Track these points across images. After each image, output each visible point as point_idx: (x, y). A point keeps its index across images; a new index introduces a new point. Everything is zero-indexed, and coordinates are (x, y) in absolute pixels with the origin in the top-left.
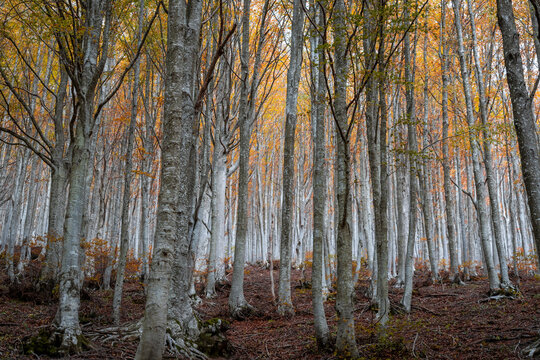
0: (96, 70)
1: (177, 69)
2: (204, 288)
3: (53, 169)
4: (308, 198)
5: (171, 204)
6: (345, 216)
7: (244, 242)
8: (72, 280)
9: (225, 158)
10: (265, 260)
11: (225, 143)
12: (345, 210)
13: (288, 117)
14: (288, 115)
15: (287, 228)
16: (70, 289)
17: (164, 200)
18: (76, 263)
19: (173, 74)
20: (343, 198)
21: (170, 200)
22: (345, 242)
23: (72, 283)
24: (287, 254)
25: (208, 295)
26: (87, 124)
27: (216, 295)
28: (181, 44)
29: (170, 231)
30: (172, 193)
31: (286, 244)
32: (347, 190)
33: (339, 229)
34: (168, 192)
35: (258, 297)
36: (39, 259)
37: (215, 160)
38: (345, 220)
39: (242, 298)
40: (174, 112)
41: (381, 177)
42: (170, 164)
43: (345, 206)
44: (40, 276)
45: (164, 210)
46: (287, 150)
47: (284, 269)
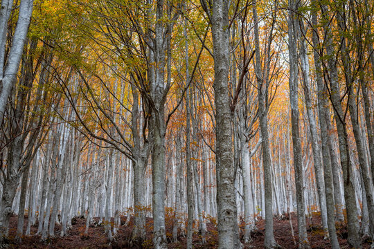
0: (165, 92)
1: (223, 84)
2: (243, 236)
3: (133, 162)
4: (306, 168)
5: (229, 178)
6: (348, 176)
7: (271, 201)
8: (162, 236)
9: (247, 145)
10: (280, 214)
11: (247, 134)
12: (348, 172)
13: (293, 111)
14: (292, 110)
15: (300, 189)
16: (161, 243)
17: (224, 175)
18: (164, 224)
19: (221, 88)
20: (346, 164)
21: (228, 175)
22: (350, 194)
23: (162, 239)
24: (302, 208)
25: (247, 241)
26: (161, 128)
27: (251, 240)
28: (224, 68)
29: (230, 196)
30: (229, 170)
31: (300, 200)
32: (348, 158)
33: (344, 186)
34: (226, 169)
35: (282, 239)
36: (126, 225)
37: (242, 146)
38: (348, 179)
39: (273, 241)
40: (224, 114)
41: (370, 147)
42: (225, 151)
43: (348, 169)
44: (132, 236)
45: (225, 182)
46: (294, 135)
47: (301, 218)
